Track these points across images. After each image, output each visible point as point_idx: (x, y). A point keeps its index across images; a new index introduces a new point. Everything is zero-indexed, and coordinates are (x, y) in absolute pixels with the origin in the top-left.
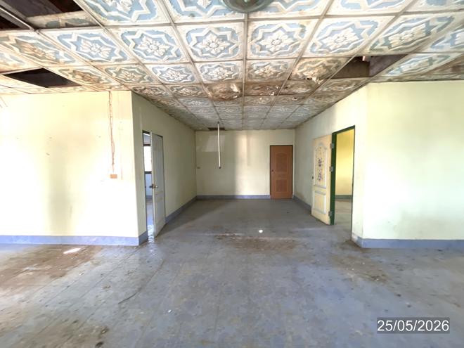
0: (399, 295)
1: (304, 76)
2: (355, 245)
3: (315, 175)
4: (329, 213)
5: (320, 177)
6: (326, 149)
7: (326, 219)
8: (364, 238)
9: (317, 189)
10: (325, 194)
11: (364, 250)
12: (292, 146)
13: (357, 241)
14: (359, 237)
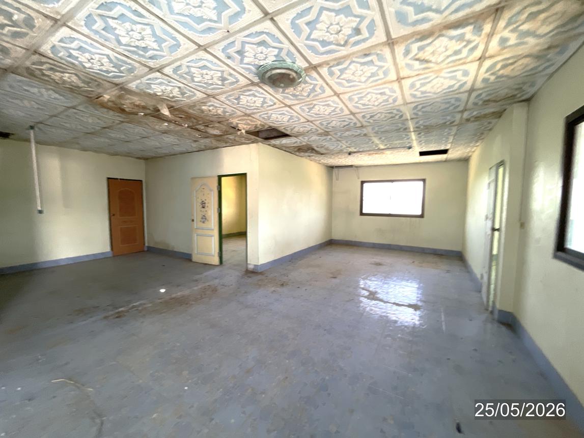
0: (299, 287)
1: (237, 126)
2: (253, 272)
3: (197, 216)
4: (219, 253)
5: (204, 219)
6: (211, 190)
7: (216, 261)
8: (259, 264)
9: (200, 232)
10: (212, 236)
11: (261, 273)
12: (141, 181)
13: (254, 269)
14: (255, 265)
